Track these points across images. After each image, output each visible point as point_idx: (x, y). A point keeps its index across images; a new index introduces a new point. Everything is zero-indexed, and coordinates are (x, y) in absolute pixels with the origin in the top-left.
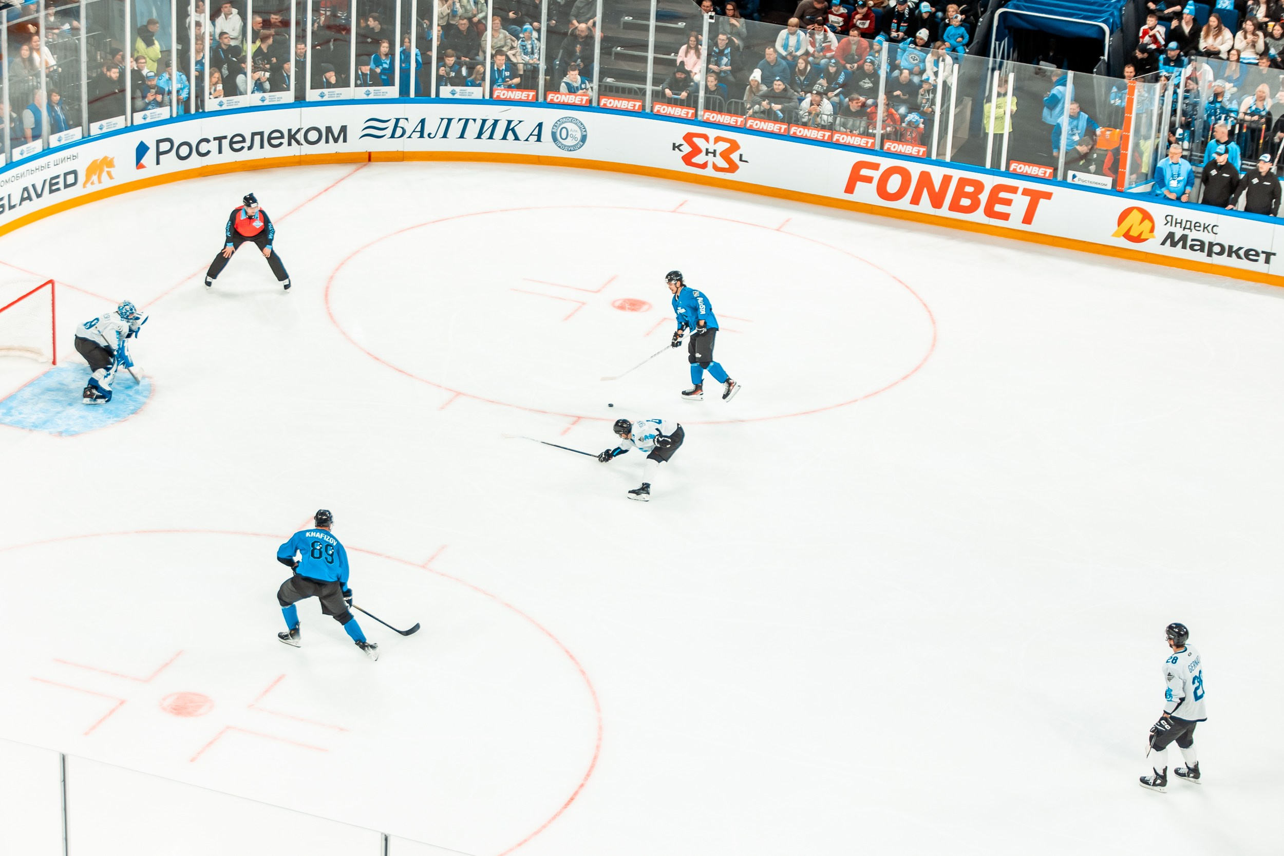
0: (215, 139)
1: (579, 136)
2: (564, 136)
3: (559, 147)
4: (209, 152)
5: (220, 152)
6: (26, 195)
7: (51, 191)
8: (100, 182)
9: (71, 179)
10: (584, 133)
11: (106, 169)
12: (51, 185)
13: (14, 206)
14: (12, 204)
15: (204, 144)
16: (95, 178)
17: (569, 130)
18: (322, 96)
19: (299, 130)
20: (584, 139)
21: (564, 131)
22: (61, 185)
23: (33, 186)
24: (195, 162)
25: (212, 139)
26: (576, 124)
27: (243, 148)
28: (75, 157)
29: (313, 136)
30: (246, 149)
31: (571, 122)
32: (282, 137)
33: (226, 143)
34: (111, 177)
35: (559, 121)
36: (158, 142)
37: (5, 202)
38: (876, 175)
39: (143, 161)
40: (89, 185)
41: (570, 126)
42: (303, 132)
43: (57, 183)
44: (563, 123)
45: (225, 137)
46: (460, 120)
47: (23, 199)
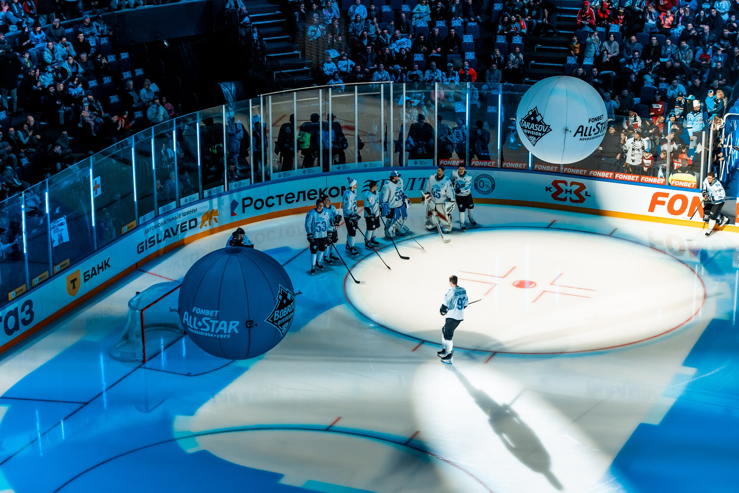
0: (277, 196)
1: (490, 185)
2: (481, 185)
3: (479, 192)
4: (273, 204)
5: (280, 204)
6: (167, 234)
7: (182, 231)
8: (210, 224)
9: (193, 224)
10: (494, 184)
11: (213, 217)
12: (182, 227)
13: (161, 241)
14: (159, 239)
15: (270, 200)
16: (207, 222)
17: (485, 182)
18: (339, 168)
19: (326, 189)
20: (493, 187)
21: (482, 183)
22: (188, 227)
23: (172, 229)
24: (265, 210)
25: (275, 197)
26: (488, 178)
27: (293, 201)
28: (195, 211)
29: (334, 192)
30: (295, 201)
31: (486, 177)
32: (316, 193)
33: (283, 199)
34: (217, 222)
35: (478, 177)
36: (244, 200)
37: (155, 238)
38: (667, 200)
39: (235, 212)
40: (203, 227)
41: (484, 179)
42: (328, 190)
43: (186, 226)
44: (481, 178)
45: (283, 195)
46: (420, 179)
47: (165, 237)
